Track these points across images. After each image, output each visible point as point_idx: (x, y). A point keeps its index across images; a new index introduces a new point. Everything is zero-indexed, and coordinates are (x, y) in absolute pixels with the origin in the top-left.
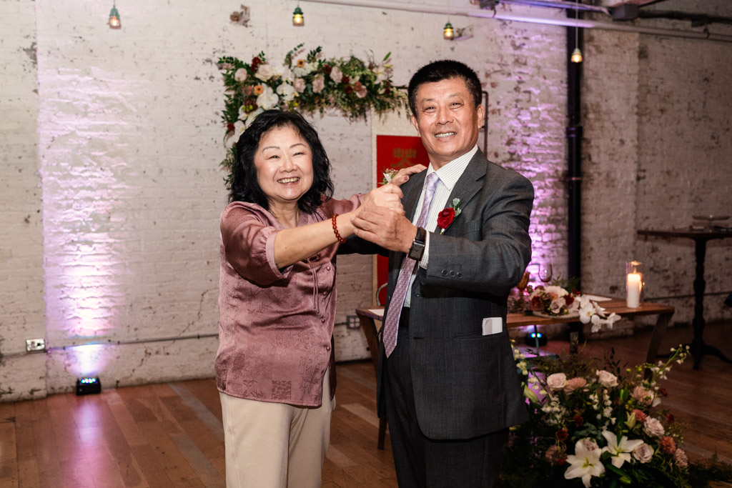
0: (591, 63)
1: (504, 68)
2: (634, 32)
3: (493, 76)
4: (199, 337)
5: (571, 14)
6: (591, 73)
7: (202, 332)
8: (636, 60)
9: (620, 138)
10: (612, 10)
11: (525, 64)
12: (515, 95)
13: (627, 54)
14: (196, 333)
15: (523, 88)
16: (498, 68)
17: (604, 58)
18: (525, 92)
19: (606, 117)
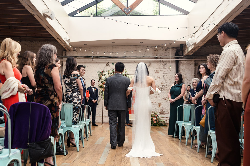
0: (181, 67)
1: (161, 69)
2: (193, 60)
3: (158, 71)
4: (99, 116)
5: (176, 58)
6: (181, 69)
7: (100, 115)
8: (194, 66)
9: (190, 82)
10: (185, 56)
11: (166, 68)
12: (163, 74)
13: (191, 65)
14: (99, 115)
15: (165, 73)
16: (159, 69)
17: (185, 66)
18: (166, 74)
19: (185, 78)
